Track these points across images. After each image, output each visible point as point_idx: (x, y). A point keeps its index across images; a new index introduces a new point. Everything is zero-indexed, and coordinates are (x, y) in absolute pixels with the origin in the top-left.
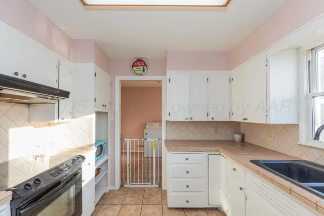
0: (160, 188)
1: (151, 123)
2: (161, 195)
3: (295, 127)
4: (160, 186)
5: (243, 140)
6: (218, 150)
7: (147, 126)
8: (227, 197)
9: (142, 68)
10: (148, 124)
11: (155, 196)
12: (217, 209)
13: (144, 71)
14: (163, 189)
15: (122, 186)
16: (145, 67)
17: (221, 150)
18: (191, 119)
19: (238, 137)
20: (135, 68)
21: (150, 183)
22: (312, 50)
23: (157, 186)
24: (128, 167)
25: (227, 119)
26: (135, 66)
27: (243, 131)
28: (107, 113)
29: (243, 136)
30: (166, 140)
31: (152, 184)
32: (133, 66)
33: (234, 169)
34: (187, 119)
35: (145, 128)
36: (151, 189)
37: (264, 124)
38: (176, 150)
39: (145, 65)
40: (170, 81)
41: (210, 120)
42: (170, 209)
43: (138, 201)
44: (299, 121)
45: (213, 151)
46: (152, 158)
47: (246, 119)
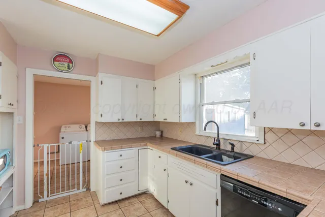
0: (88, 191)
1: (68, 126)
2: (90, 197)
3: (194, 123)
4: (88, 189)
5: (162, 135)
6: (146, 145)
7: (63, 129)
8: (153, 180)
9: (66, 64)
10: (63, 127)
11: (85, 199)
12: (144, 193)
13: (69, 68)
14: (92, 190)
15: (36, 202)
16: (71, 65)
17: (149, 144)
18: (123, 120)
19: (158, 134)
20: (57, 63)
21: (76, 189)
22: (202, 77)
23: (85, 190)
24: (45, 177)
25: (151, 120)
26: (58, 61)
27: (161, 128)
28: (13, 113)
29: (162, 132)
30: (96, 142)
31: (78, 189)
32: (55, 60)
33: (160, 157)
34: (119, 120)
35: (60, 132)
36: (77, 195)
37: (176, 123)
38: (111, 149)
39: (71, 61)
40: (102, 83)
41: (139, 120)
42: (104, 205)
43: (64, 210)
44: (196, 120)
45: (143, 146)
46: (78, 163)
47: (166, 119)
